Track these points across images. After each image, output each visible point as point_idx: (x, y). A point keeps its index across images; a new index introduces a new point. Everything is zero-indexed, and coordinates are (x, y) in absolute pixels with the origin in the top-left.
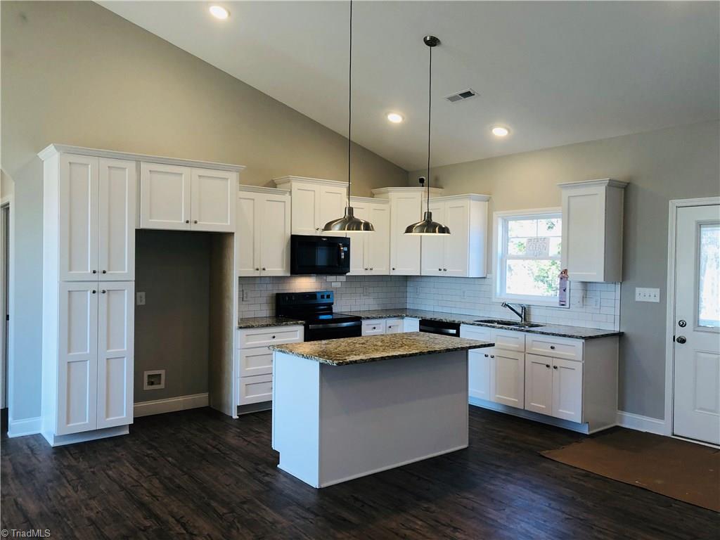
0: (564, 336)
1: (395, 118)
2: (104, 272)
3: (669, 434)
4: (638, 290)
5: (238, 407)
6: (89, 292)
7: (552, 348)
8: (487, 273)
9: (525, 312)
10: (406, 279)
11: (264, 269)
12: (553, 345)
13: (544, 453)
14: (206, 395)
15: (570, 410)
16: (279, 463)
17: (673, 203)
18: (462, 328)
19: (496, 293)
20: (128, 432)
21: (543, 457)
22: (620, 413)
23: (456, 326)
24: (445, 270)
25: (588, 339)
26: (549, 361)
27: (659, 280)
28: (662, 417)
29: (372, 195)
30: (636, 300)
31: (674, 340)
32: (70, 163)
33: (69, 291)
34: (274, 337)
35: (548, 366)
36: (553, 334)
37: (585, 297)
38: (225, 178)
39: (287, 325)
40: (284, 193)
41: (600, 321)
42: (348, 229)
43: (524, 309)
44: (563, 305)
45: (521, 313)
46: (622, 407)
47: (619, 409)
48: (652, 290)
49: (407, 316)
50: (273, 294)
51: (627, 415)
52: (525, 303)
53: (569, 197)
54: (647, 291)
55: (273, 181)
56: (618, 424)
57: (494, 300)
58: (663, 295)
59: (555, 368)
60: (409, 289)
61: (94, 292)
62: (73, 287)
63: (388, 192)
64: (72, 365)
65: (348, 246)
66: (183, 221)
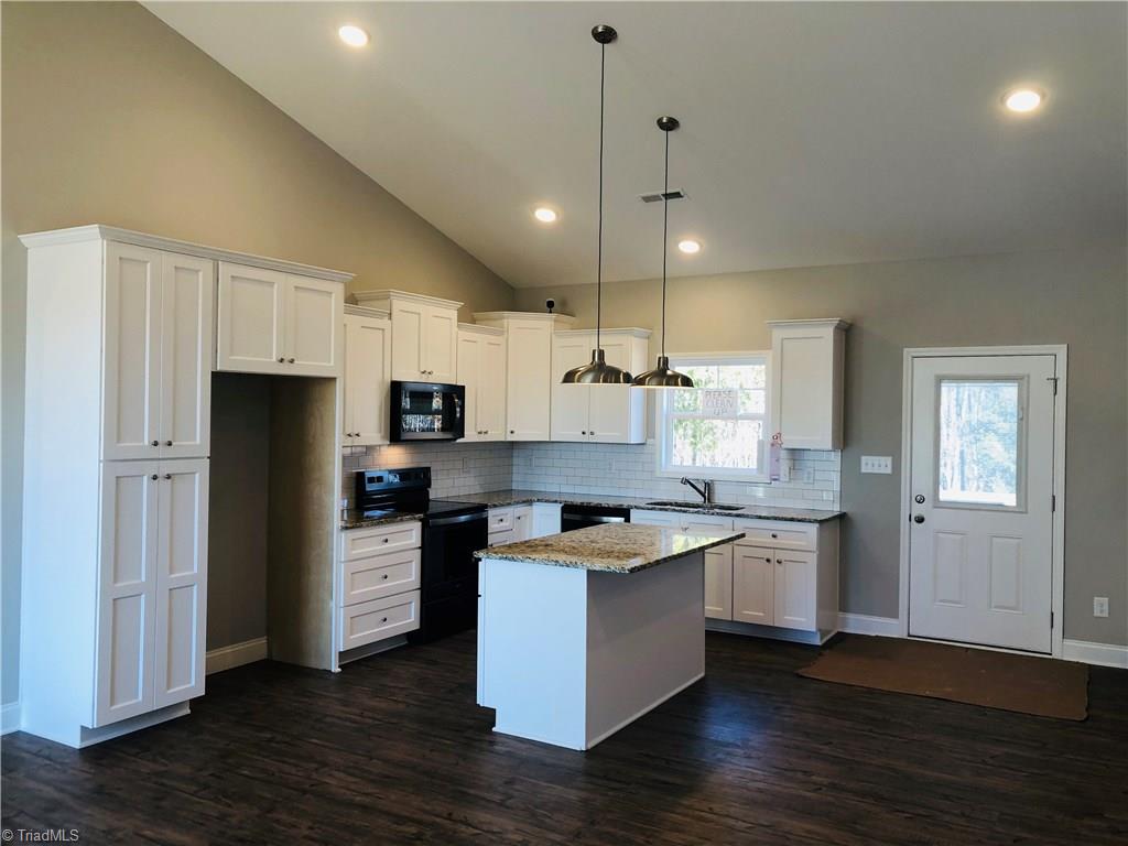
0: (792, 520)
1: (545, 215)
2: (170, 444)
3: (905, 636)
4: (864, 459)
5: (340, 653)
6: (145, 478)
7: (774, 536)
8: (648, 437)
9: (707, 490)
10: (512, 446)
11: (357, 435)
12: (773, 532)
13: (800, 672)
14: (263, 641)
15: (801, 615)
16: (494, 725)
17: (908, 352)
18: (633, 513)
19: (661, 465)
20: (189, 711)
21: (802, 676)
22: (841, 615)
23: (624, 512)
24: (592, 433)
25: (821, 522)
26: (768, 554)
27: (892, 445)
28: (896, 616)
29: (474, 321)
30: (863, 471)
31: (910, 520)
32: (121, 258)
33: (117, 477)
34: (386, 541)
35: (768, 560)
36: (776, 518)
37: (793, 469)
38: (327, 292)
39: (402, 520)
40: (380, 316)
41: (814, 500)
42: (604, 382)
43: (708, 485)
44: (775, 480)
45: (703, 490)
46: (844, 608)
47: (840, 610)
48: (883, 458)
49: (538, 500)
50: (352, 473)
51: (851, 616)
52: (707, 479)
53: (782, 340)
54: (876, 460)
55: (353, 294)
56: (840, 630)
57: (658, 475)
58: (897, 466)
59: (779, 562)
60: (515, 461)
61: (155, 478)
62: (122, 469)
63: (503, 318)
64: (118, 602)
65: (462, 398)
66: (274, 359)
